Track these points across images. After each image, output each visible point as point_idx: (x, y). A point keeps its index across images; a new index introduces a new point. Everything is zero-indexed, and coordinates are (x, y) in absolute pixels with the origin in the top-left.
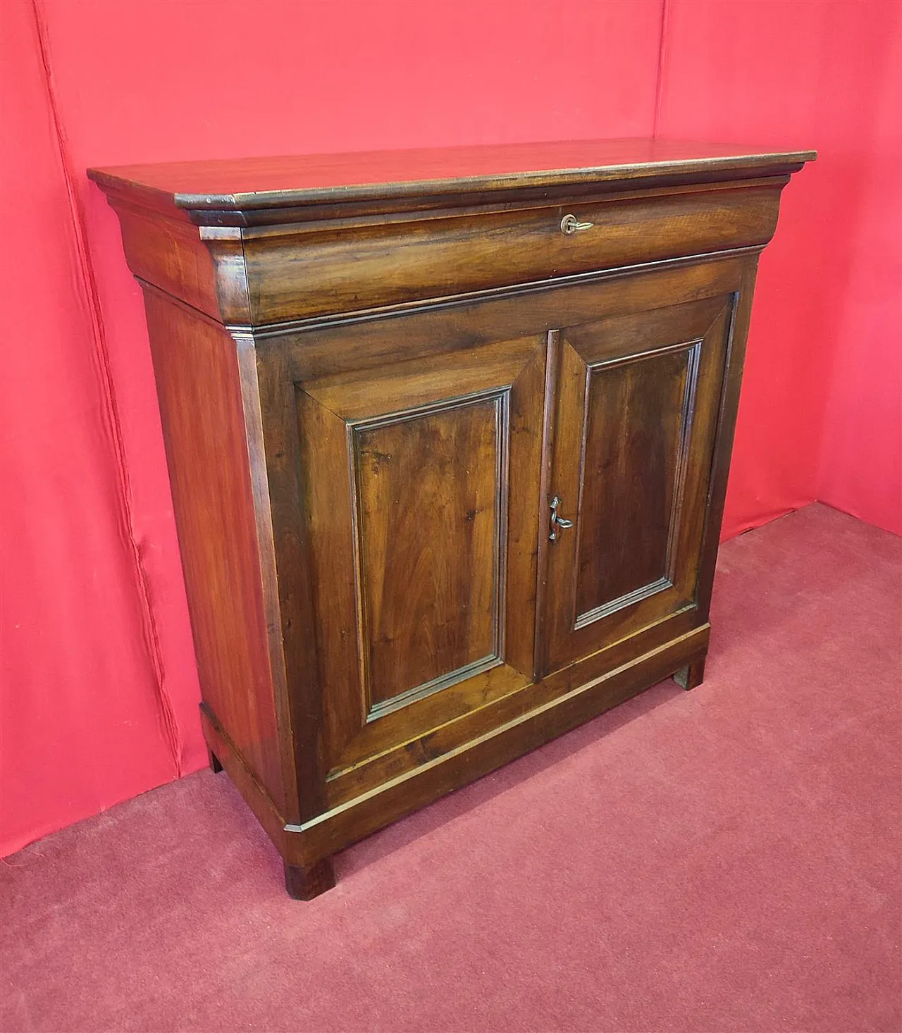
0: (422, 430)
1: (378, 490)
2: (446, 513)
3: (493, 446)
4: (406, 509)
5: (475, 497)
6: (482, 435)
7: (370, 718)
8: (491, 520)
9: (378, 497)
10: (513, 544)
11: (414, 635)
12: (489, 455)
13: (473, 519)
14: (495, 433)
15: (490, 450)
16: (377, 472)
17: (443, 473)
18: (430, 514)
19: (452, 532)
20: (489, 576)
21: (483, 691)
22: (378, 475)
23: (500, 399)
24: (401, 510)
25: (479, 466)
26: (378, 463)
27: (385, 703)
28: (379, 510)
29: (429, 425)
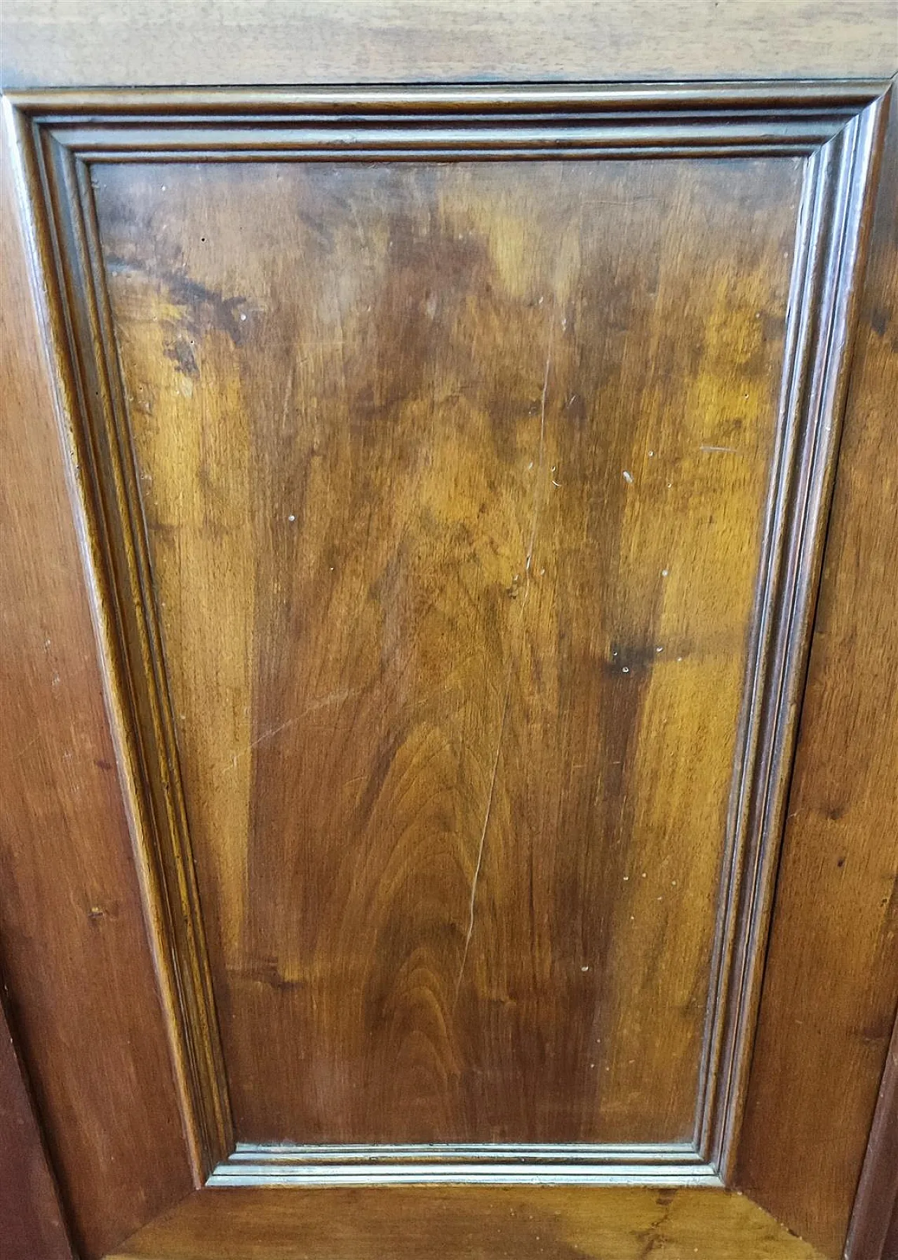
0: (400, 225)
1: (201, 444)
2: (515, 616)
3: (765, 388)
4: (333, 557)
5: (657, 591)
6: (714, 320)
7: (223, 1176)
8: (727, 703)
9: (203, 476)
10: (809, 822)
11: (381, 1000)
12: (738, 423)
13: (643, 674)
14: (783, 324)
15: (747, 403)
16: (188, 367)
17: (506, 451)
18: (443, 606)
19: (544, 699)
20: (696, 900)
21: (641, 1236)
22: (196, 379)
23: (827, 148)
24: (311, 555)
25: (686, 464)
26: (193, 329)
27: (278, 1151)
28: (214, 529)
29: (433, 209)
